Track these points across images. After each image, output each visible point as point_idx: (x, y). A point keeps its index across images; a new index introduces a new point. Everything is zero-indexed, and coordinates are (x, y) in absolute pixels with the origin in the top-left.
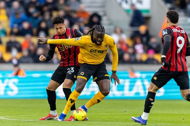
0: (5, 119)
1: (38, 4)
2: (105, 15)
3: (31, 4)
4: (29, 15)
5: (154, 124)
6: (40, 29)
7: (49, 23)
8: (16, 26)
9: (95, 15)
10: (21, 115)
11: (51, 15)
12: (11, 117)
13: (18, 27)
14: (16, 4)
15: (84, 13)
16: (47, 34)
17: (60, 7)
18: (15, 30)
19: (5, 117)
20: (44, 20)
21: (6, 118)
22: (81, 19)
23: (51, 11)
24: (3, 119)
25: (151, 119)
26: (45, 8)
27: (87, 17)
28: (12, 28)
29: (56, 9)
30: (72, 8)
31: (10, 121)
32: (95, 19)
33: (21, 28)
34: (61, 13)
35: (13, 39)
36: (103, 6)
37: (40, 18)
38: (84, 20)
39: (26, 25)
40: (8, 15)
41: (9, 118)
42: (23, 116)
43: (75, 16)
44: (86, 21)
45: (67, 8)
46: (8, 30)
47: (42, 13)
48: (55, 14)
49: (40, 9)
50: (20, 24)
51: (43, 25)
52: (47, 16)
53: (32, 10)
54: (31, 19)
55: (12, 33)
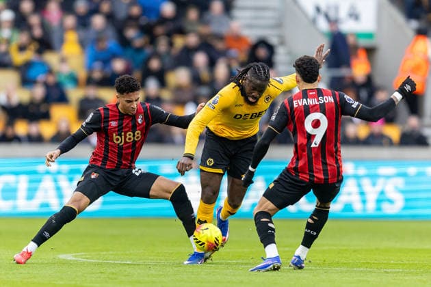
0: (74, 259)
1: (144, 21)
2: (282, 43)
3: (131, 19)
4: (125, 43)
5: (382, 271)
6: (147, 73)
7: (167, 60)
8: (98, 65)
9: (263, 43)
10: (107, 250)
11: (171, 44)
12: (86, 255)
13: (103, 70)
14: (98, 21)
15: (238, 39)
16: (163, 83)
17: (189, 27)
18: (97, 75)
19: (74, 254)
20: (156, 54)
21: (76, 256)
22: (234, 52)
23: (170, 35)
24: (71, 261)
25: (376, 260)
26: (159, 30)
27: (245, 48)
28: (90, 70)
29: (182, 32)
30: (214, 28)
31: (84, 262)
32: (262, 52)
33: (108, 71)
34: (192, 40)
35: (93, 92)
36: (279, 25)
37: (148, 50)
38: (239, 54)
39: (119, 65)
40: (82, 43)
41: (84, 257)
42: (111, 253)
43: (220, 45)
44: (243, 56)
45: (204, 30)
46: (82, 74)
47: (153, 40)
48: (179, 42)
49: (148, 31)
50: (106, 61)
51: (155, 64)
52: (162, 46)
53: (131, 33)
54: (129, 52)
55: (90, 81)
